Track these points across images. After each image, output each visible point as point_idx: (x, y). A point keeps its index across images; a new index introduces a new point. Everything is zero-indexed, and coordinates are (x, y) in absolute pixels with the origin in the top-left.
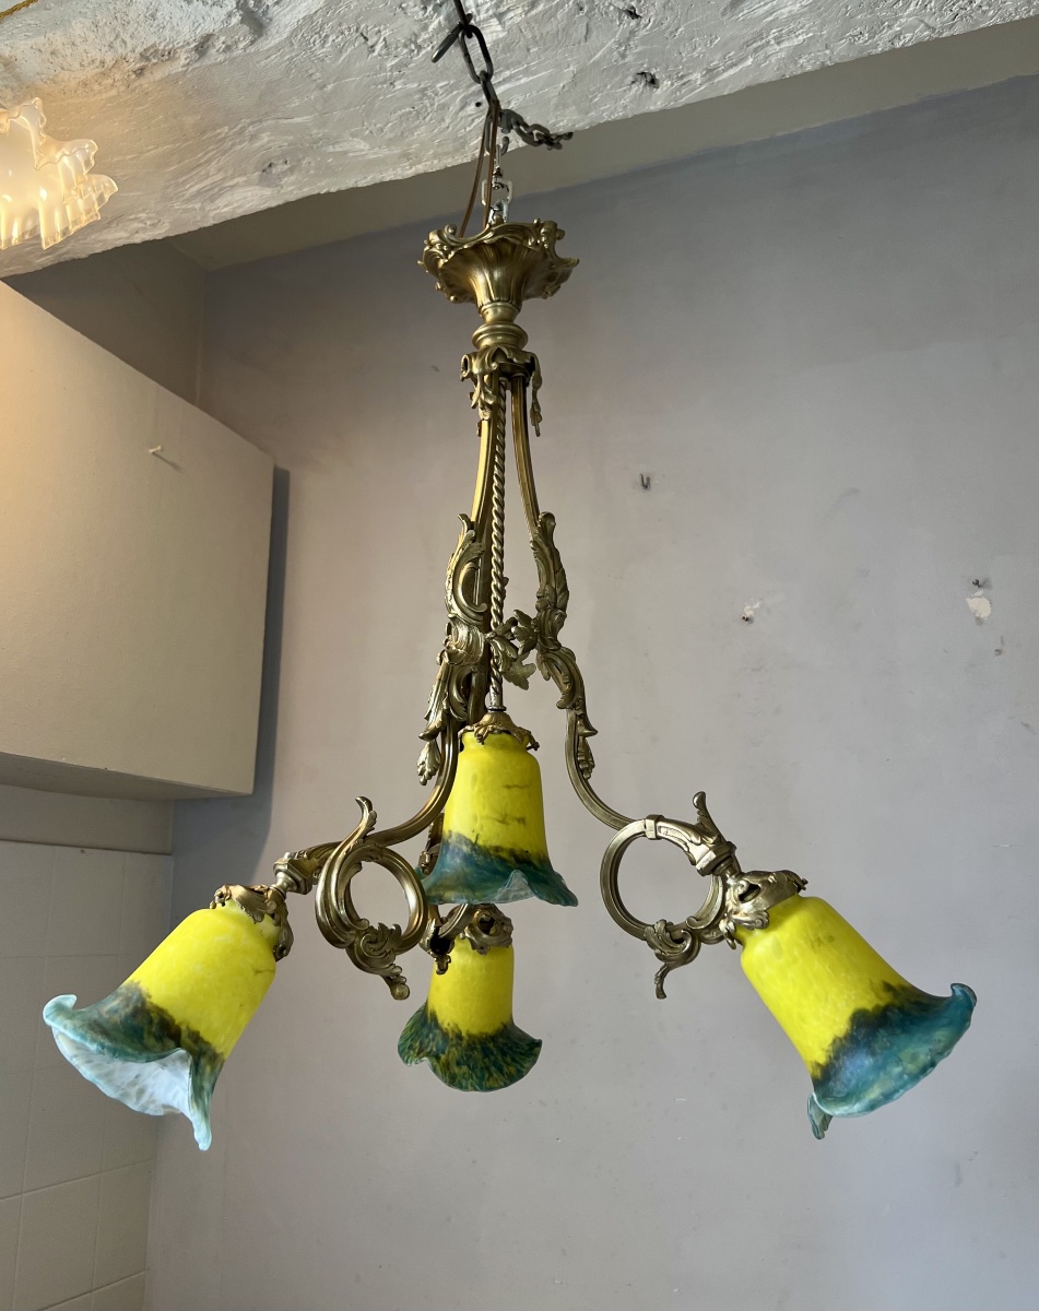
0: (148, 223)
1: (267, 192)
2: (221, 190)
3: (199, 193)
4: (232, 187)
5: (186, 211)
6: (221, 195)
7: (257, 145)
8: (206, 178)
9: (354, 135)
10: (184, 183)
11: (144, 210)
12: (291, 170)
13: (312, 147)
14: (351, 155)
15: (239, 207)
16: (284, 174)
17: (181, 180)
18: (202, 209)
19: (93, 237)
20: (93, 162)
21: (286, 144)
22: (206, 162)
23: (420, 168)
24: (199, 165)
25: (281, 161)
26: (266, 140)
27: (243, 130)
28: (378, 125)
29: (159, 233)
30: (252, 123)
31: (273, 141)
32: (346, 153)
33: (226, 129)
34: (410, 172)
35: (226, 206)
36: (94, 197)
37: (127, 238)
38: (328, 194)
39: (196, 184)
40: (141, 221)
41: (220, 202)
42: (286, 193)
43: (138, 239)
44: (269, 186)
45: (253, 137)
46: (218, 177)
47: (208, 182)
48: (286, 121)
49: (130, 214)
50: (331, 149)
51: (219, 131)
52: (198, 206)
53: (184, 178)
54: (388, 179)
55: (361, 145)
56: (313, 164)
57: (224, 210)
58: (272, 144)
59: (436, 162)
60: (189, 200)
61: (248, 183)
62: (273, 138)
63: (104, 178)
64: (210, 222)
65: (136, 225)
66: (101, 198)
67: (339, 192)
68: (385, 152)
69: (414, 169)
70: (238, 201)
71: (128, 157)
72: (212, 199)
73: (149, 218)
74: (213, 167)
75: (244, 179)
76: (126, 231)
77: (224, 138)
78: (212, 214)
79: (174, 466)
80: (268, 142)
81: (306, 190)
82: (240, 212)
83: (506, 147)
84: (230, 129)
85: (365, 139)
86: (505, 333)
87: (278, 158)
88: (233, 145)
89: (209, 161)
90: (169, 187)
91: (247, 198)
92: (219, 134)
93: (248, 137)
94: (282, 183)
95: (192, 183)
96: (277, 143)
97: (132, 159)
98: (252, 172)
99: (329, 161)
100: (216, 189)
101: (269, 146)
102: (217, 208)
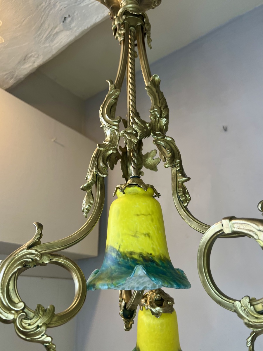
0: (36, 57)
1: (68, 33)
3: (47, 39)
4: (57, 33)
5: (45, 48)
6: (54, 38)
7: (57, 9)
10: (40, 34)
11: (32, 51)
12: (72, 19)
13: (75, 5)
14: (90, 5)
15: (61, 43)
16: (71, 22)
18: (50, 46)
19: (22, 67)
21: (66, 6)
24: (42, 25)
26: (59, 6)
27: (50, 3)
29: (41, 61)
31: (61, 5)
32: (88, 5)
33: (44, 4)
35: (57, 43)
37: (32, 66)
39: (44, 34)
40: (33, 57)
41: (55, 42)
42: (74, 32)
43: (36, 65)
44: (68, 30)
46: (49, 30)
47: (47, 32)
49: (29, 54)
50: (82, 5)
51: (42, 5)
52: (48, 45)
53: (39, 33)
56: (79, 15)
57: (57, 45)
58: (61, 7)
60: (44, 43)
61: (61, 31)
64: (54, 52)
65: (33, 59)
70: (60, 40)
72: (52, 41)
73: (35, 55)
74: (46, 25)
75: (58, 28)
76: (31, 62)
77: (45, 8)
78: (54, 47)
79: (63, 146)
81: (80, 28)
84: (46, 3)
87: (66, 14)
88: (49, 11)
89: (44, 22)
90: (36, 37)
91: (63, 38)
92: (43, 7)
93: (53, 6)
94: (71, 27)
95: (43, 34)
96: (63, 6)
97: (19, 27)
98: (60, 24)
99: (84, 11)
100: (52, 36)
101: (60, 9)
102: (55, 45)
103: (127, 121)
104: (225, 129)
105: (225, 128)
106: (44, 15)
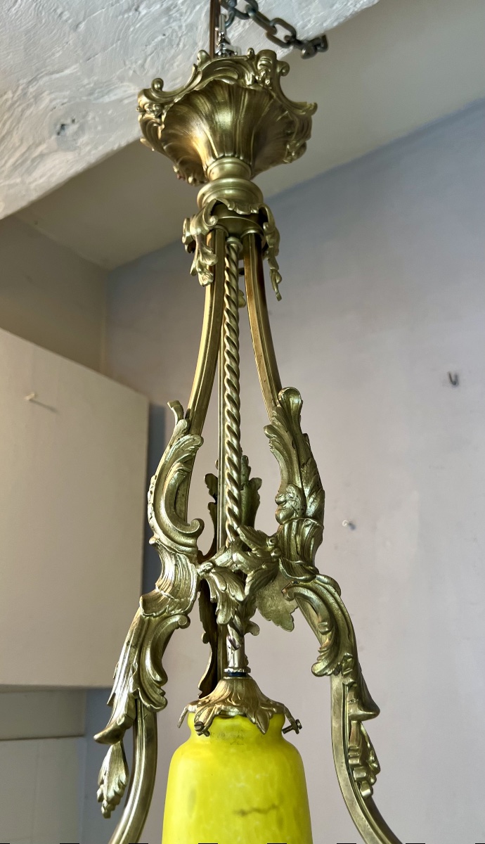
1: (70, 156)
2: (32, 160)
3: (15, 167)
4: (42, 156)
5: (11, 186)
6: (35, 168)
7: (43, 106)
8: (15, 150)
9: (121, 79)
12: (82, 129)
13: (90, 100)
14: (126, 102)
15: (52, 175)
16: (77, 134)
18: (23, 182)
21: (66, 100)
25: (69, 120)
26: (48, 99)
27: (24, 94)
28: (140, 62)
30: (30, 82)
31: (54, 99)
32: (121, 100)
33: (10, 95)
35: (41, 177)
39: (9, 158)
41: (36, 174)
42: (85, 156)
44: (68, 150)
45: (37, 97)
46: (23, 149)
47: (18, 154)
48: (58, 76)
50: (107, 99)
51: (5, 97)
52: (18, 180)
56: (97, 119)
57: (41, 181)
58: (54, 103)
60: (9, 176)
61: (51, 152)
62: (53, 96)
64: (34, 196)
70: (50, 170)
72: (29, 172)
74: (15, 139)
75: (45, 146)
77: (13, 104)
78: (33, 186)
79: (51, 408)
80: (51, 101)
81: (101, 148)
84: (14, 93)
85: (130, 79)
87: (66, 117)
88: (23, 111)
89: (9, 133)
91: (56, 166)
92: (7, 100)
93: (32, 100)
94: (78, 144)
95: (6, 158)
96: (58, 101)
98: (50, 137)
99: (110, 112)
100: (29, 162)
101: (52, 106)
102: (35, 180)
103: (217, 478)
104: (454, 381)
105: (453, 379)
106: (9, 118)
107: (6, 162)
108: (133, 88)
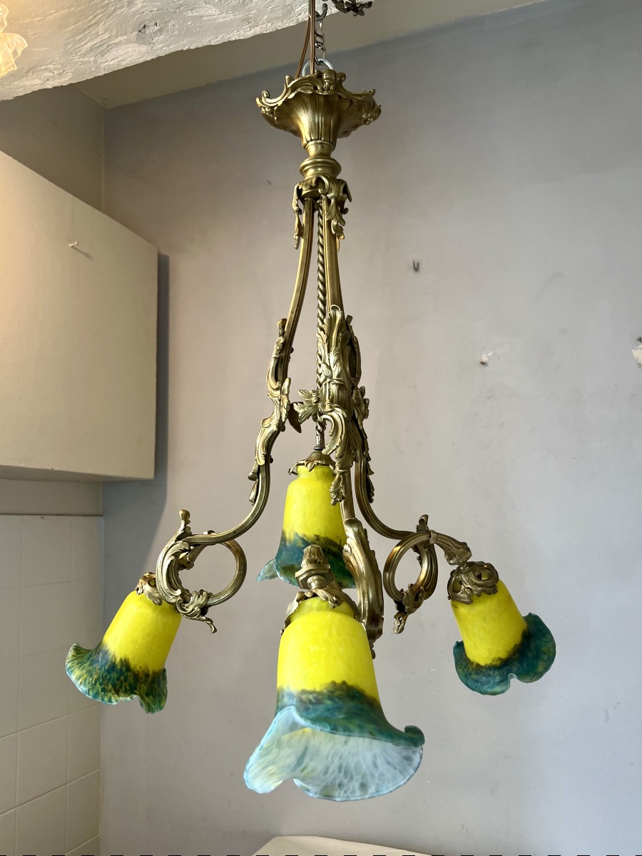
0: (56, 72)
1: (143, 48)
2: (108, 46)
3: (92, 49)
4: (116, 44)
5: (83, 63)
6: (108, 51)
7: (133, 9)
8: (96, 37)
10: (80, 40)
11: (52, 62)
12: (161, 31)
13: (175, 12)
14: (205, 18)
15: (122, 60)
16: (155, 33)
17: (77, 38)
18: (95, 61)
19: (16, 83)
20: (6, 23)
21: (155, 9)
22: (95, 23)
23: (258, 30)
24: (90, 26)
25: (153, 23)
26: (140, 5)
29: (65, 80)
31: (145, 6)
32: (201, 17)
34: (250, 34)
35: (113, 59)
36: (10, 51)
37: (41, 84)
38: (189, 50)
39: (89, 42)
40: (50, 71)
41: (109, 56)
42: (156, 50)
43: (50, 85)
44: (144, 43)
45: (130, 4)
46: (105, 37)
47: (98, 40)
49: (41, 66)
50: (190, 14)
52: (92, 59)
53: (80, 37)
54: (233, 39)
55: (212, 11)
56: (176, 26)
57: (112, 63)
58: (145, 9)
59: (269, 25)
60: (84, 55)
61: (128, 41)
62: (144, 4)
63: (17, 36)
64: (102, 72)
65: (47, 74)
66: (15, 53)
67: (197, 49)
68: (231, 17)
69: (253, 30)
70: (121, 56)
71: (35, 20)
72: (103, 54)
73: (55, 69)
74: (101, 28)
75: (125, 37)
76: (40, 79)
77: (108, 4)
78: (103, 66)
79: (87, 255)
80: (142, 8)
81: (172, 47)
82: (124, 65)
83: (325, 12)
85: (215, 5)
86: (324, 164)
87: (150, 20)
88: (115, 10)
89: (97, 23)
90: (69, 44)
91: (129, 54)
94: (154, 41)
95: (86, 41)
96: (149, 8)
97: (39, 21)
98: (133, 32)
99: (189, 23)
100: (105, 46)
101: (142, 10)
102: (107, 61)
104: (416, 267)
105: (416, 265)
106: (100, 13)
107: (86, 43)
108: (215, 10)
